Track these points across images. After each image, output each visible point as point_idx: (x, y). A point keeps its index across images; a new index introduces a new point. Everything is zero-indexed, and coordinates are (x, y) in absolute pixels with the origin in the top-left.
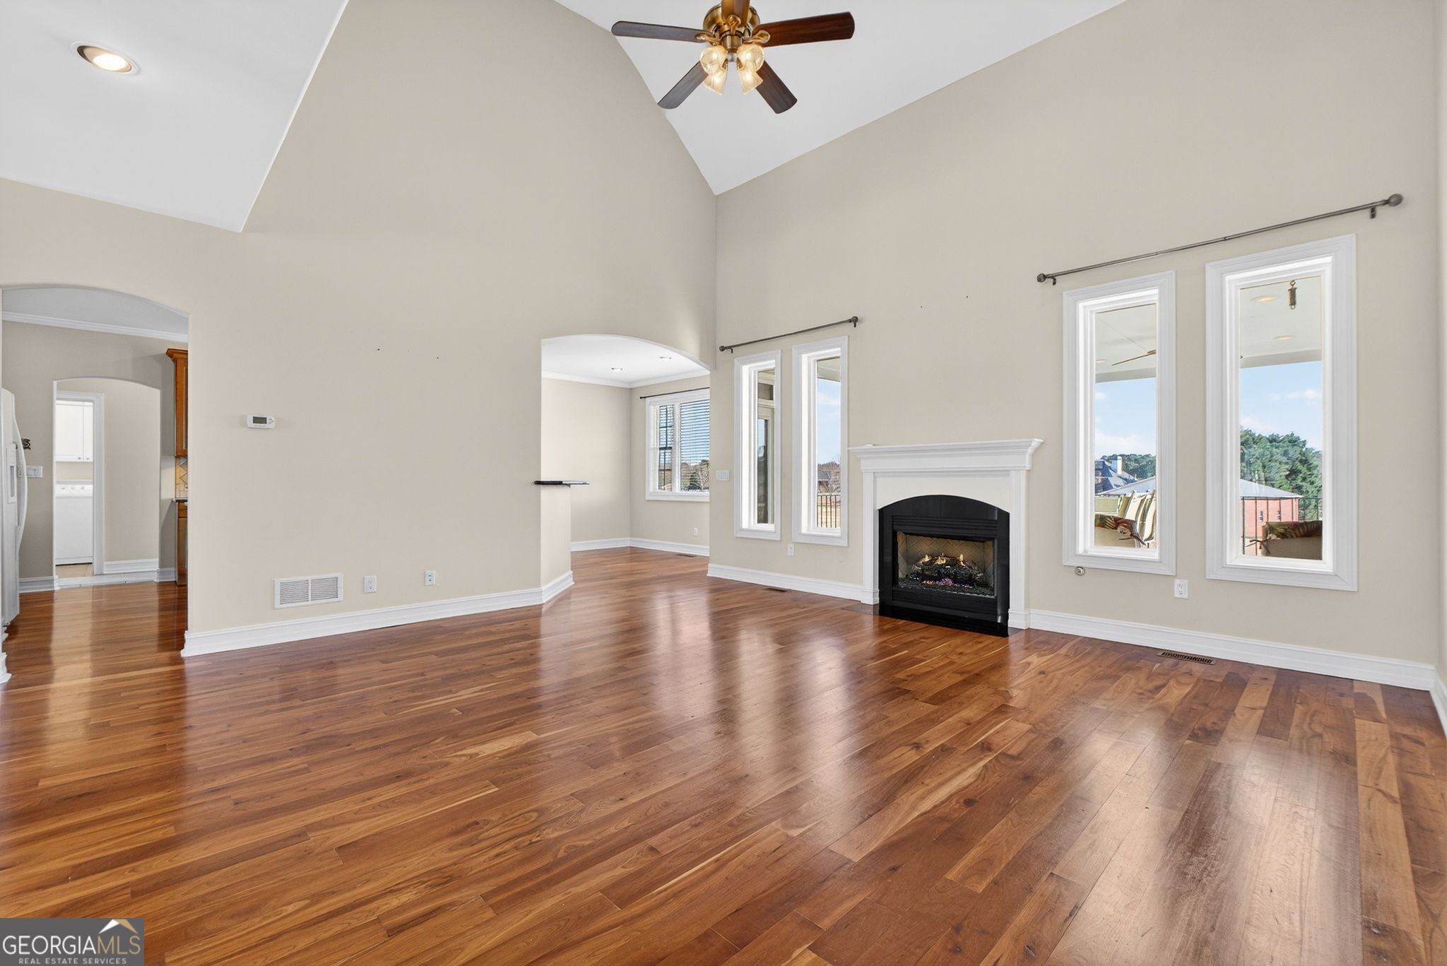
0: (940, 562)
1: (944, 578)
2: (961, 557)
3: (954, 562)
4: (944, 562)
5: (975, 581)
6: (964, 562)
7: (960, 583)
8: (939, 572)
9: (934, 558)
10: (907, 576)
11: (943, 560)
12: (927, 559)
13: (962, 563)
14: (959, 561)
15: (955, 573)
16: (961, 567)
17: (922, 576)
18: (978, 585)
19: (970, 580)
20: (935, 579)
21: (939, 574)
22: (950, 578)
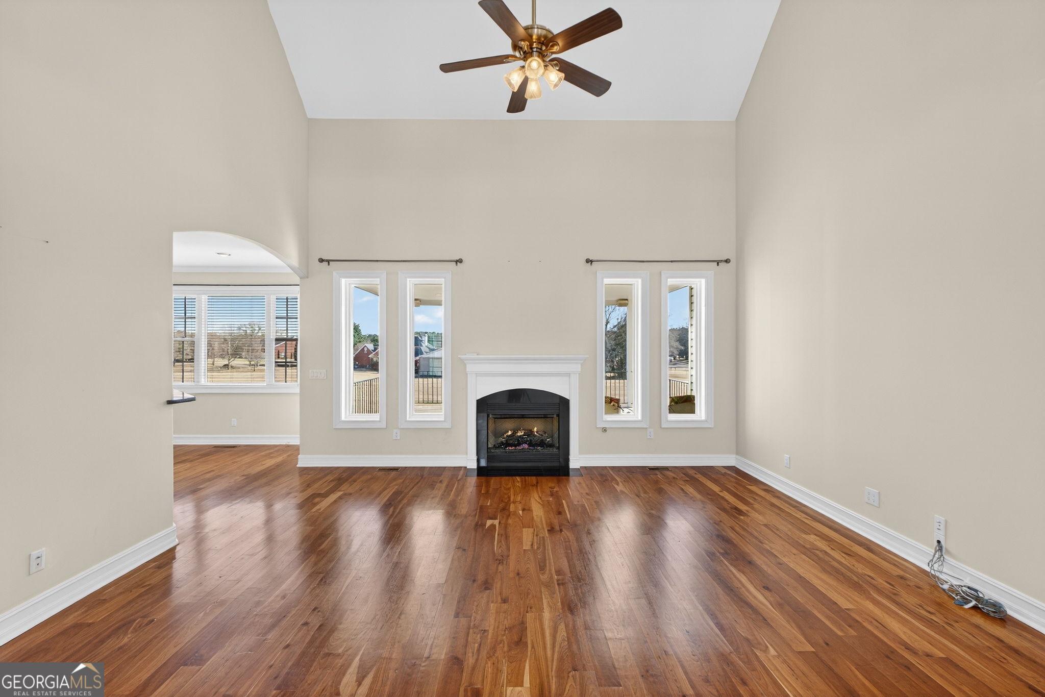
0: (520, 434)
1: (522, 444)
2: (535, 429)
3: (530, 433)
4: (523, 433)
5: (545, 444)
6: (537, 432)
7: (534, 446)
8: (518, 440)
9: (515, 432)
10: (494, 445)
11: (522, 432)
12: (510, 433)
13: (536, 433)
14: (533, 432)
15: (531, 440)
16: (535, 436)
17: (507, 444)
18: (547, 447)
19: (542, 444)
20: (515, 446)
21: (519, 441)
22: (526, 444)
